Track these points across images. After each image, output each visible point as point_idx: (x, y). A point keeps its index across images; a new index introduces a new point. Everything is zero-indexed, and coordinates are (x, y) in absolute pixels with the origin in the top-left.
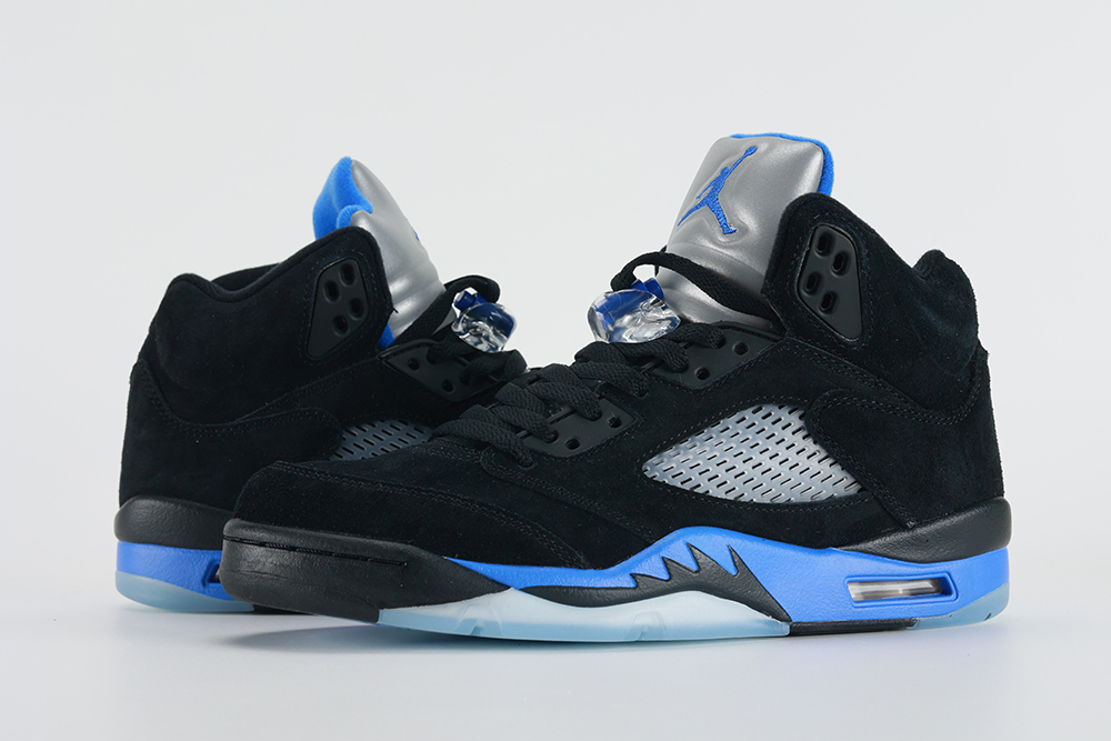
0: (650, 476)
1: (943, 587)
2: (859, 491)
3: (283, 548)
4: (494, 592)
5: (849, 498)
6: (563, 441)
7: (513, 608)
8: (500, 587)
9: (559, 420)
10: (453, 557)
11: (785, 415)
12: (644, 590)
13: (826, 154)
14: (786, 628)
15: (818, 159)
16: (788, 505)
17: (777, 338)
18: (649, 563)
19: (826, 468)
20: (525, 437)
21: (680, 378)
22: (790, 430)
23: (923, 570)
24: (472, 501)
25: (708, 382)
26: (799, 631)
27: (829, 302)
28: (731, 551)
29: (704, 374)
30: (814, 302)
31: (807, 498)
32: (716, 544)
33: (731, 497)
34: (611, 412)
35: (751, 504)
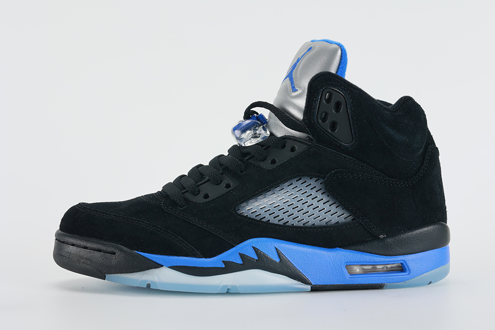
0: (239, 213)
1: (402, 269)
2: (352, 220)
4: (155, 268)
5: (346, 224)
6: (202, 195)
7: (165, 276)
8: (158, 266)
9: (201, 184)
10: (138, 251)
11: (312, 182)
12: (229, 268)
14: (309, 287)
15: (339, 52)
16: (313, 227)
17: (311, 144)
18: (232, 255)
19: (333, 209)
20: (185, 192)
21: (262, 164)
22: (315, 190)
23: (391, 260)
24: (150, 224)
25: (274, 166)
26: (315, 289)
27: (333, 126)
28: (276, 249)
29: (273, 162)
30: (326, 126)
31: (323, 223)
32: (269, 246)
33: (281, 223)
34: (227, 180)
35: (293, 227)
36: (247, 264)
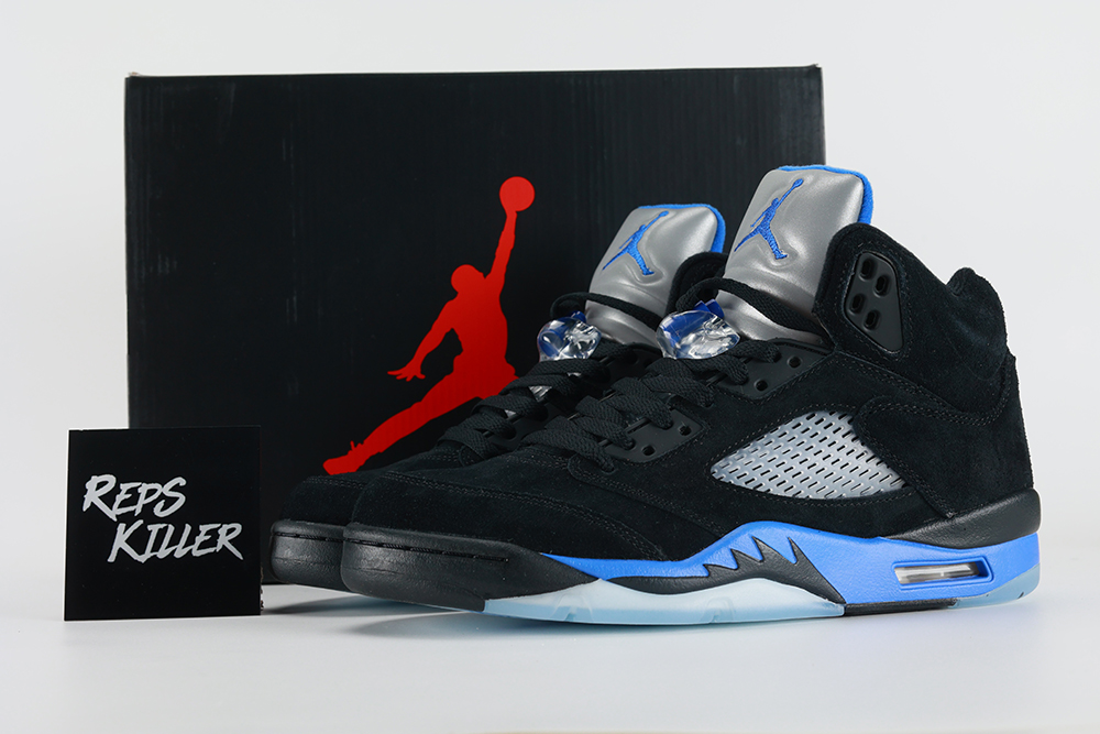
0: (717, 478)
1: (980, 570)
2: (903, 486)
3: (399, 548)
4: (584, 583)
5: (894, 493)
6: (639, 448)
7: (601, 596)
8: (590, 578)
9: (635, 430)
10: (548, 554)
11: (835, 420)
12: (715, 578)
13: (866, 185)
14: (840, 609)
15: (859, 188)
16: (841, 501)
17: (827, 352)
18: (719, 555)
19: (873, 466)
20: (606, 445)
21: (741, 389)
22: (840, 433)
23: (970, 554)
24: (562, 504)
25: (767, 393)
26: (852, 612)
27: (872, 319)
28: (791, 542)
29: (762, 386)
30: (858, 320)
31: (856, 494)
32: (777, 537)
33: (789, 494)
34: (682, 423)
35: (808, 501)
36: (745, 570)
